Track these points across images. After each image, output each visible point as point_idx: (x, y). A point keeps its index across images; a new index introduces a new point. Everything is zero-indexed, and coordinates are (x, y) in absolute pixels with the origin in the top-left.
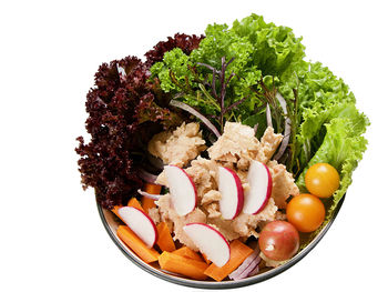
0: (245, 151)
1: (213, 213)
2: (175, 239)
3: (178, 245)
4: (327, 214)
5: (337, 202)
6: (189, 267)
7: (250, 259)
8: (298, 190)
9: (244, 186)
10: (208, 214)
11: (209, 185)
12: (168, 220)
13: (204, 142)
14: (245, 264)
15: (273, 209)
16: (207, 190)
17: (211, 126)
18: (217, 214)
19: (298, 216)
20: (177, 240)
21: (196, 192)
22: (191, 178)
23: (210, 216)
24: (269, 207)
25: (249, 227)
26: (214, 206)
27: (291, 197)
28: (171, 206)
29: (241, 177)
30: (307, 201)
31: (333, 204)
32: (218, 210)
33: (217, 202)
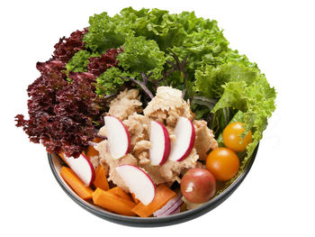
0: (173, 108)
1: (143, 160)
2: (109, 180)
3: (111, 185)
4: (241, 164)
5: (250, 154)
6: (119, 204)
7: (173, 201)
8: (217, 144)
9: (171, 136)
10: (139, 160)
11: (142, 136)
12: (105, 164)
13: (141, 104)
14: (169, 205)
15: (194, 157)
16: (140, 140)
17: (147, 91)
18: (147, 160)
19: (216, 165)
20: (111, 181)
21: (129, 141)
22: (126, 128)
23: (141, 162)
24: (191, 156)
25: (174, 172)
26: (145, 154)
27: (211, 150)
28: (108, 151)
29: (169, 130)
30: (224, 153)
31: (246, 155)
32: (148, 158)
33: (147, 151)
